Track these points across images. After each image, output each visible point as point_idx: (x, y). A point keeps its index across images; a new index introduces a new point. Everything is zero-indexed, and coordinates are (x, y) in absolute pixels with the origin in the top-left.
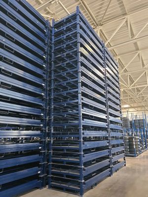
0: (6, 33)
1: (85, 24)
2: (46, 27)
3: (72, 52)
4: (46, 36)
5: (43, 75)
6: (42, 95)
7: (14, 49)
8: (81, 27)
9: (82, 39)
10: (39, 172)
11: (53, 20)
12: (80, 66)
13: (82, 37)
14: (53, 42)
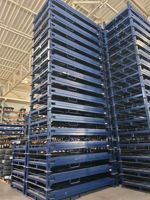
0: (68, 44)
1: (138, 16)
2: (98, 31)
3: (128, 48)
4: (99, 39)
5: (101, 75)
6: (102, 95)
7: (75, 57)
8: (134, 21)
9: (137, 32)
10: (110, 170)
11: (104, 23)
12: (139, 59)
13: (136, 29)
14: (106, 43)
